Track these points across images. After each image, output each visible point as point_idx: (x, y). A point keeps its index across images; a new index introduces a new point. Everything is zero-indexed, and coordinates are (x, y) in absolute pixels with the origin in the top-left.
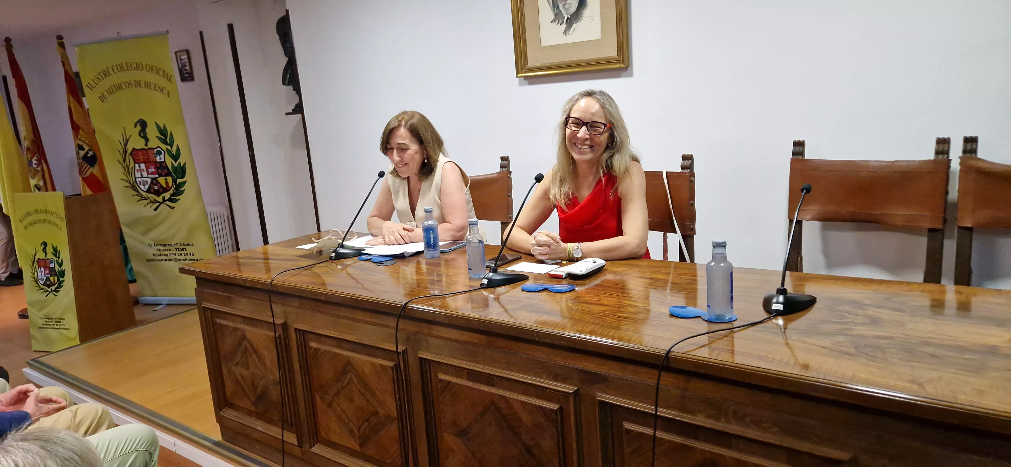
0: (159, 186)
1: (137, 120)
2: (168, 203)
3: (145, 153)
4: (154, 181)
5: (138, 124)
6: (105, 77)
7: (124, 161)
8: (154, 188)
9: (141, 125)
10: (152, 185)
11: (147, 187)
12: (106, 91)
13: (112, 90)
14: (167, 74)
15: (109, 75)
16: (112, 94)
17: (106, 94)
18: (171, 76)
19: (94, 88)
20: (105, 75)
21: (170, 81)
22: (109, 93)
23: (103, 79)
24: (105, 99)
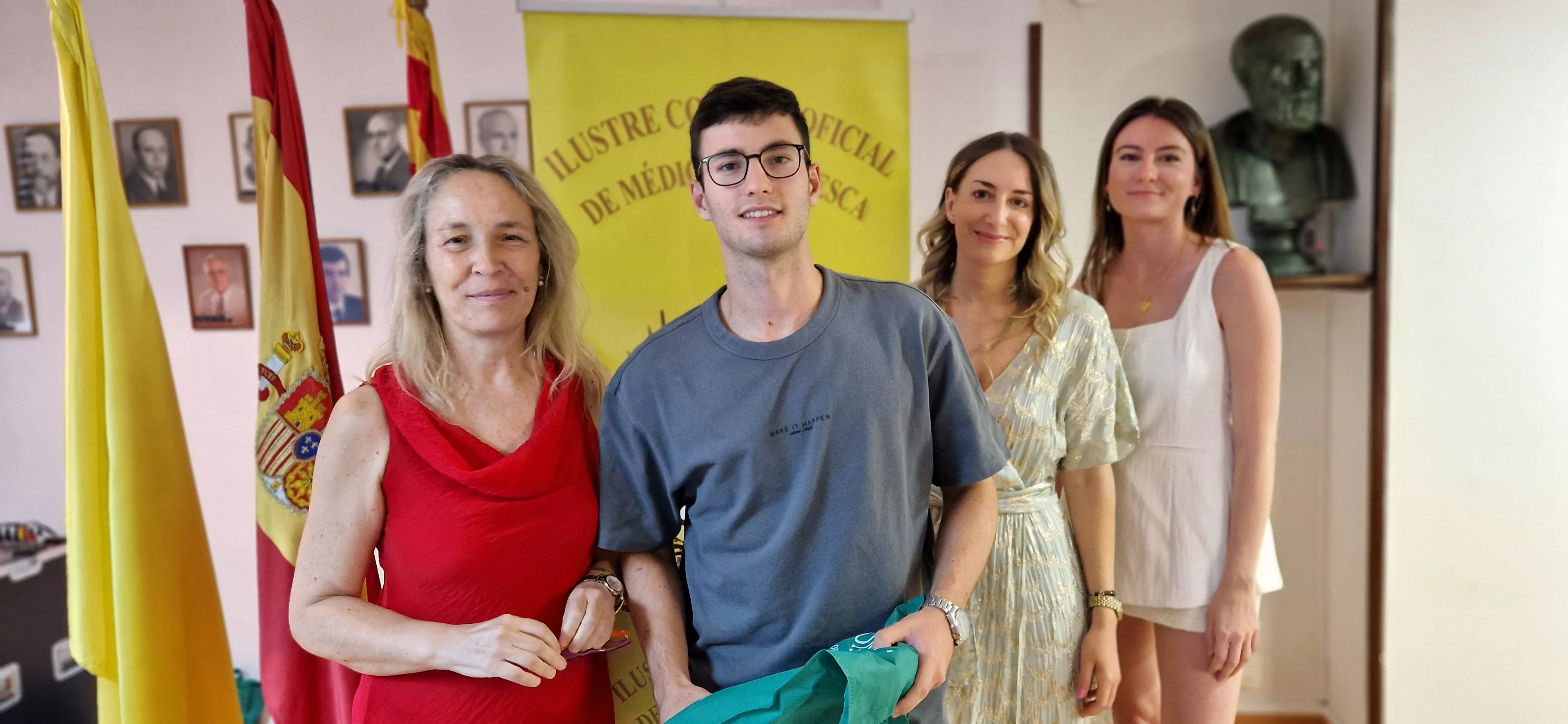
6: (631, 138)
12: (622, 184)
13: (649, 183)
14: (877, 148)
15: (650, 131)
16: (642, 196)
17: (617, 196)
18: (891, 153)
19: (570, 171)
20: (632, 130)
21: (880, 169)
22: (632, 194)
23: (618, 142)
24: (610, 212)
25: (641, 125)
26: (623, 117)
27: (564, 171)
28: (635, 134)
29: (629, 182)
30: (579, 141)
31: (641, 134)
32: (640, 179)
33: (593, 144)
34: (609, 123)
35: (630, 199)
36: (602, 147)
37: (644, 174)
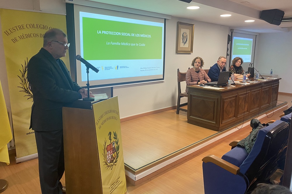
13: (23, 37)
15: (23, 29)
17: (18, 39)
22: (21, 39)
23: (18, 30)
24: (17, 41)
26: (18, 26)
27: (8, 34)
28: (20, 29)
29: (20, 37)
30: (10, 29)
33: (13, 30)
34: (16, 27)
35: (20, 39)
36: (15, 31)
37: (23, 35)
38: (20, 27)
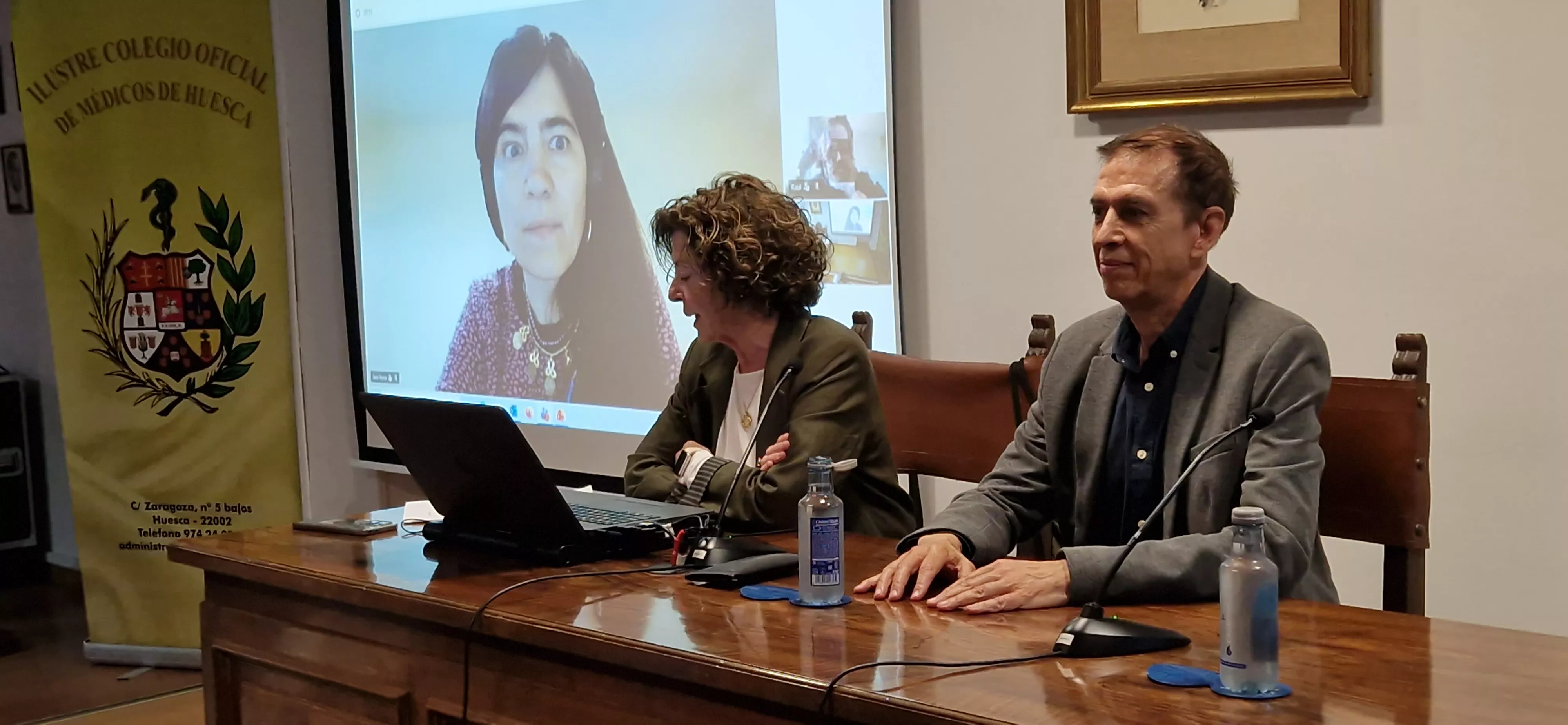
0: (184, 351)
1: (153, 180)
2: (199, 396)
3: (160, 267)
4: (173, 340)
5: (154, 191)
6: (82, 71)
7: (99, 284)
8: (169, 357)
9: (158, 195)
10: (165, 351)
11: (150, 352)
12: (79, 105)
13: (96, 103)
14: (255, 71)
15: (94, 66)
16: (92, 113)
17: (77, 114)
18: (265, 75)
19: (45, 96)
20: (83, 66)
21: (258, 87)
22: (86, 113)
23: (75, 75)
24: (75, 125)
25: (88, 62)
26: (76, 56)
27: (41, 97)
28: (84, 69)
29: (82, 102)
30: (50, 75)
31: (88, 68)
32: (91, 101)
33: (59, 77)
34: (67, 61)
35: (85, 115)
36: (64, 79)
37: (92, 97)
38: (81, 58)
